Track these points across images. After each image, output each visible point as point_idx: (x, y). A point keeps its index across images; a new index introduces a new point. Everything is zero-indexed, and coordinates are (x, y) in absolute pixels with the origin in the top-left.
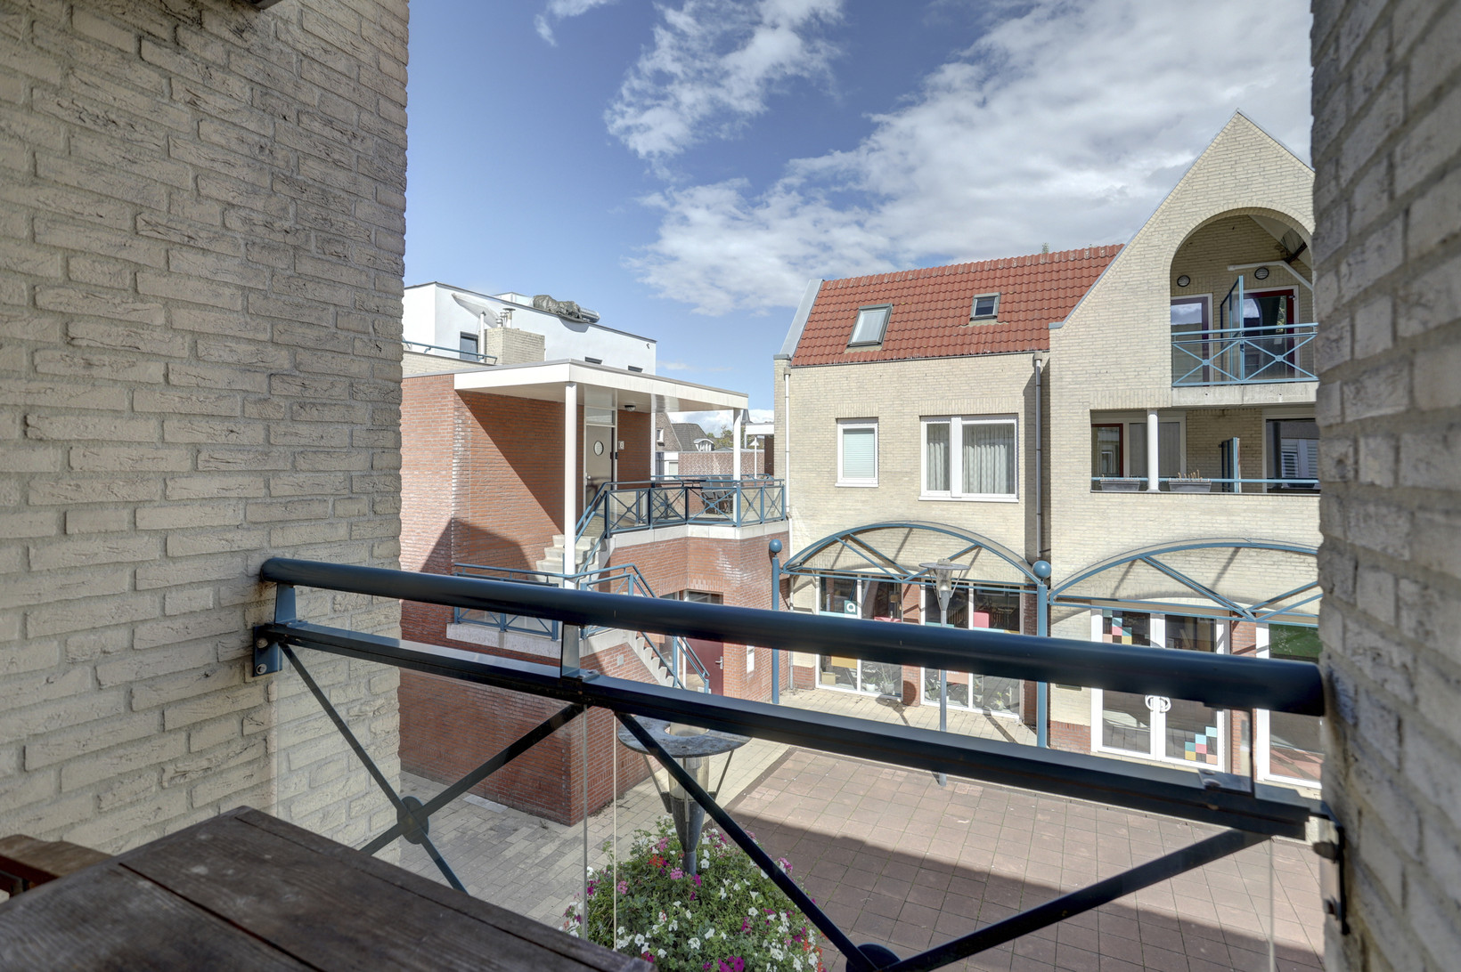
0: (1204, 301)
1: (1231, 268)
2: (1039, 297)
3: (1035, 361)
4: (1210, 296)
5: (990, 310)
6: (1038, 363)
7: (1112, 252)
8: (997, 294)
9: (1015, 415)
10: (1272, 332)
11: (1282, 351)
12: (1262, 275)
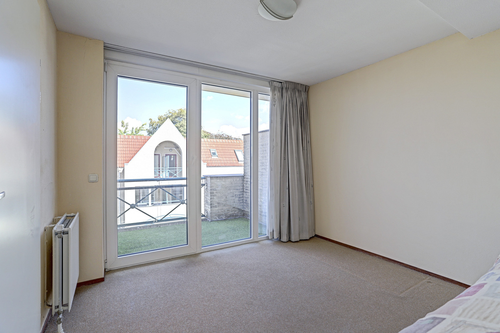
1: (165, 148)
4: (160, 154)
10: (174, 169)
11: (176, 173)
12: (171, 150)
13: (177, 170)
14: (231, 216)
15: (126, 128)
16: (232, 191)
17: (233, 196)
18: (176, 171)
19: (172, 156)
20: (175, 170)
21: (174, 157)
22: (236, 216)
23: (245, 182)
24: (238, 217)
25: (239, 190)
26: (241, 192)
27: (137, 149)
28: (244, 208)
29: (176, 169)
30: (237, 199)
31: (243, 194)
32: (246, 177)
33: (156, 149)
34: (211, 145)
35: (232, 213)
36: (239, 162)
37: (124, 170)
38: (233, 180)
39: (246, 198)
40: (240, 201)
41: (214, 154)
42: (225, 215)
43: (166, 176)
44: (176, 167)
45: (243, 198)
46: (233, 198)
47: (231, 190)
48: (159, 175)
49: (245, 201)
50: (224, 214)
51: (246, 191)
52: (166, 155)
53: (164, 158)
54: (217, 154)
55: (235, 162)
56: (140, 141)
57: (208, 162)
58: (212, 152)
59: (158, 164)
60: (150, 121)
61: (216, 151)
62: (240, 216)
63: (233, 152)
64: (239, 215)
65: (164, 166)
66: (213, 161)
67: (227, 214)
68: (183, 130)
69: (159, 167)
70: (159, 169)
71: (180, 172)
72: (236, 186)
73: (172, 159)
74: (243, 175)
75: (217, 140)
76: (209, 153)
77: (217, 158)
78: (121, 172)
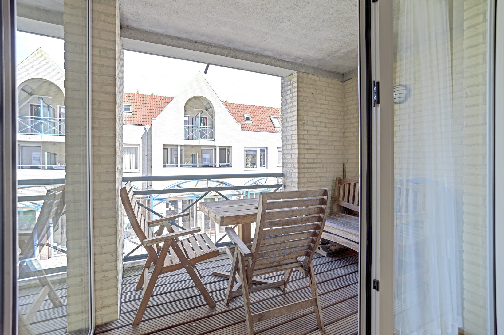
0: (189, 117)
1: (195, 109)
2: (145, 108)
3: (145, 128)
4: (190, 116)
5: (129, 110)
6: (146, 129)
7: (171, 99)
8: (131, 105)
9: (139, 144)
11: (207, 133)
12: (201, 112)
18: (207, 130)
20: (205, 129)
29: (207, 128)
34: (245, 110)
36: (275, 128)
37: (151, 128)
41: (248, 119)
44: (207, 125)
54: (251, 119)
55: (271, 128)
58: (245, 116)
61: (250, 116)
63: (269, 118)
66: (247, 126)
69: (189, 124)
70: (189, 127)
71: (212, 131)
76: (243, 118)
77: (251, 123)
78: (147, 130)
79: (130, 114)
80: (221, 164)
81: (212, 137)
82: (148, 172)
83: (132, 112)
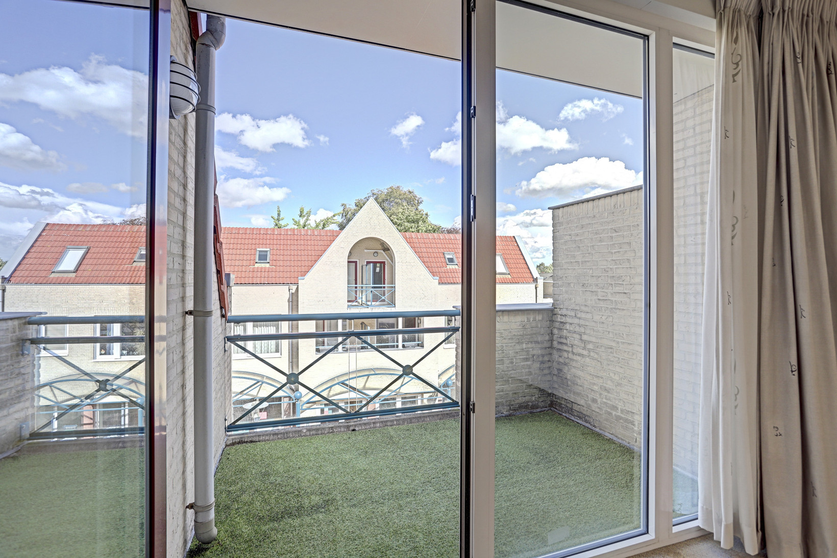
0: (356, 263)
1: (366, 251)
2: (289, 253)
3: (289, 289)
4: (358, 261)
5: (265, 258)
6: (291, 291)
8: (268, 249)
10: (381, 287)
11: (384, 295)
12: (375, 255)
13: (386, 288)
14: (521, 407)
15: (307, 220)
16: (524, 346)
17: (527, 359)
18: (384, 291)
19: (378, 265)
20: (383, 289)
21: (380, 267)
22: (533, 407)
23: (558, 324)
24: (538, 410)
25: (542, 342)
26: (546, 348)
27: (319, 253)
28: (553, 388)
29: (384, 287)
30: (537, 365)
31: (551, 354)
32: (560, 313)
33: (350, 252)
34: (446, 245)
35: (524, 399)
37: (297, 289)
38: (528, 319)
39: (559, 363)
40: (542, 370)
41: (451, 260)
42: (509, 405)
43: (368, 299)
44: (384, 284)
45: (550, 364)
46: (529, 363)
47: (522, 343)
48: (356, 298)
49: (556, 372)
50: (507, 401)
51: (560, 347)
52: (368, 263)
53: (364, 267)
54: (456, 261)
56: (325, 238)
57: (439, 274)
58: (447, 256)
59: (354, 278)
60: (342, 208)
61: (454, 256)
62: (543, 407)
64: (540, 404)
65: (364, 282)
66: (450, 274)
67: (513, 403)
68: (396, 220)
69: (356, 284)
70: (356, 287)
71: (392, 293)
72: (535, 334)
73: (378, 270)
74: (550, 306)
75: (455, 236)
76: (443, 260)
77: (456, 269)
78: (293, 291)
79: (268, 265)
80: (406, 344)
81: (392, 303)
82: (294, 367)
83: (271, 262)
